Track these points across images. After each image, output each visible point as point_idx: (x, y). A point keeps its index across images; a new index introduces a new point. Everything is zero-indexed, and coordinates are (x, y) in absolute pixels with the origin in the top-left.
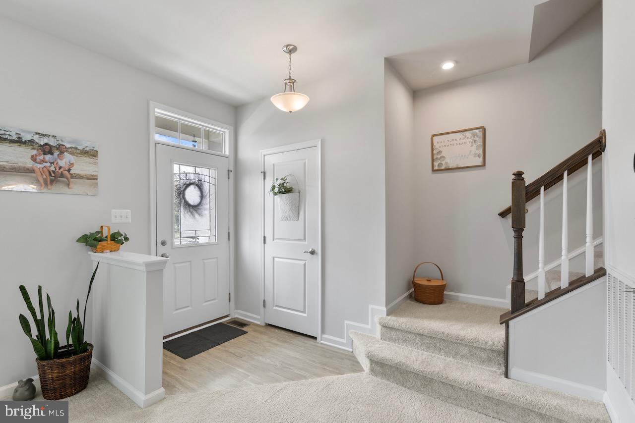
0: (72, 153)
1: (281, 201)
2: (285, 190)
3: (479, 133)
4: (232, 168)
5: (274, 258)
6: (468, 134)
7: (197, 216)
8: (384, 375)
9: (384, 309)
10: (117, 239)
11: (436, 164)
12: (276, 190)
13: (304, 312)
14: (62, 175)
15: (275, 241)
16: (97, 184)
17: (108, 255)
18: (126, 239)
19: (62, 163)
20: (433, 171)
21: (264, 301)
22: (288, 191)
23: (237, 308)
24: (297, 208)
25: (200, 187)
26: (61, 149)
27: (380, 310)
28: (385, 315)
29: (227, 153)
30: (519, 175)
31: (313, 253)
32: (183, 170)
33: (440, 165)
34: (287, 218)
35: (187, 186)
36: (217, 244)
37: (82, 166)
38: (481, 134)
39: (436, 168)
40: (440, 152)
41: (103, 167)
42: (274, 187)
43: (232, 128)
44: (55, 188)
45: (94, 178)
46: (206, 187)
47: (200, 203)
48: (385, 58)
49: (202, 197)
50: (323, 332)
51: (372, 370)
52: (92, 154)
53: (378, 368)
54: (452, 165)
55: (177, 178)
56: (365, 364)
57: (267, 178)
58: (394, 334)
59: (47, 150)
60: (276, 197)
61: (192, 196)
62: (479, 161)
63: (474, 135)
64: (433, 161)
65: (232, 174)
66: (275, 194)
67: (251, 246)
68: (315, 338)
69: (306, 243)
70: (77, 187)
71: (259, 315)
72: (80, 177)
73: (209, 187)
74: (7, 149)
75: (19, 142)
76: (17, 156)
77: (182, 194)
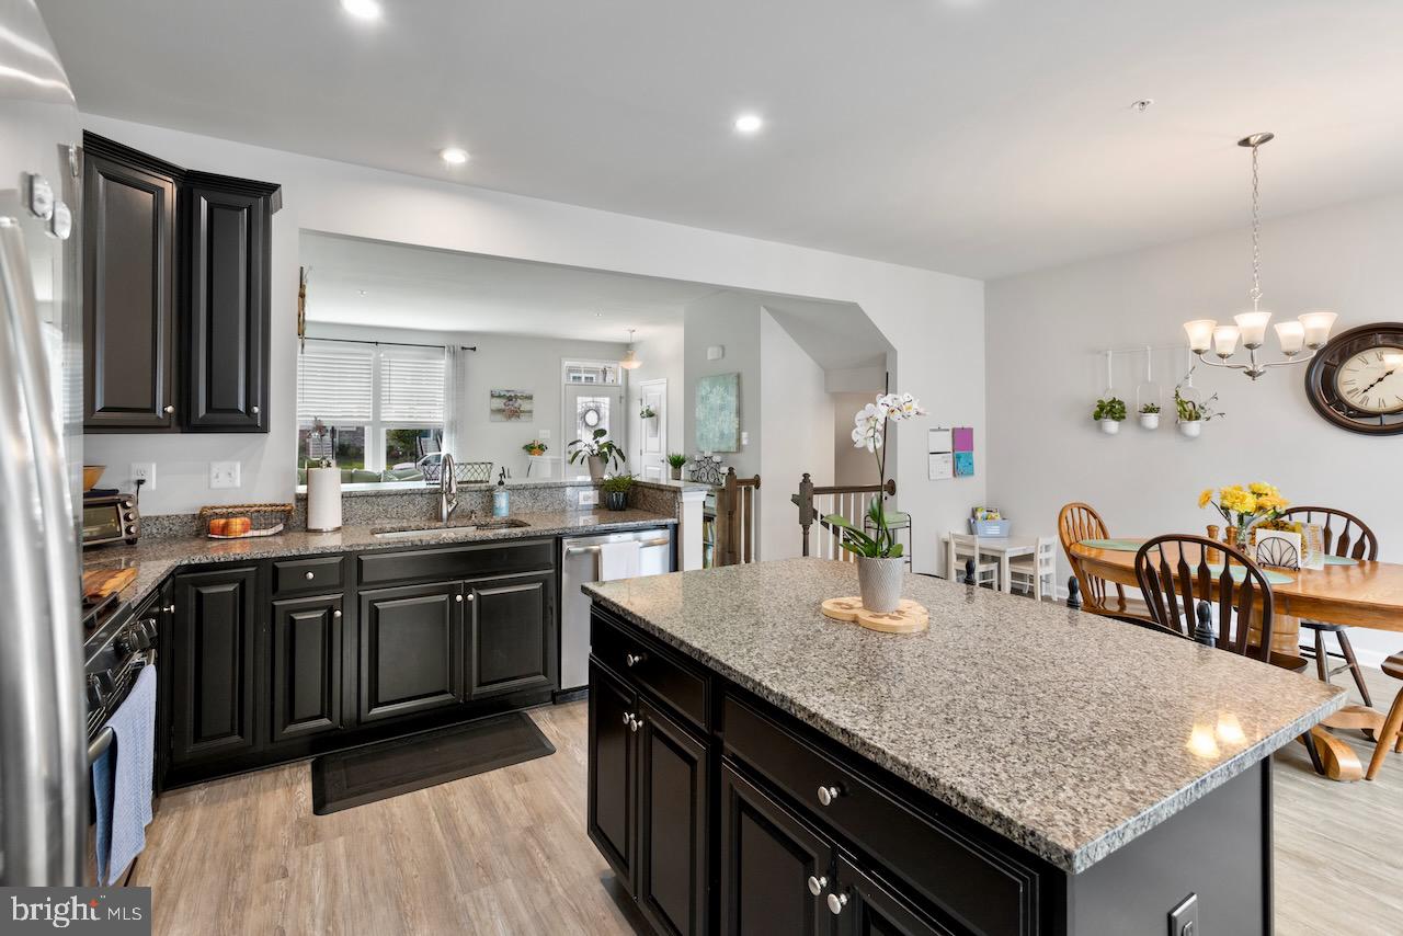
0: (521, 399)
1: (647, 421)
4: (623, 394)
10: (542, 448)
14: (517, 412)
15: (646, 453)
16: (532, 415)
17: (536, 456)
18: (546, 448)
19: (517, 405)
22: (651, 415)
24: (656, 427)
25: (597, 412)
26: (516, 397)
29: (620, 384)
31: (663, 461)
32: (585, 401)
34: (652, 435)
35: (588, 411)
37: (525, 406)
41: (537, 405)
42: (643, 412)
44: (515, 419)
45: (530, 412)
46: (602, 411)
47: (597, 424)
49: (599, 419)
52: (530, 398)
55: (579, 407)
57: (643, 404)
59: (510, 399)
60: (643, 420)
61: (591, 418)
65: (623, 401)
66: (643, 417)
67: (635, 458)
69: (661, 454)
70: (523, 417)
72: (524, 412)
73: (605, 411)
74: (494, 400)
75: (500, 396)
76: (499, 403)
77: (584, 417)
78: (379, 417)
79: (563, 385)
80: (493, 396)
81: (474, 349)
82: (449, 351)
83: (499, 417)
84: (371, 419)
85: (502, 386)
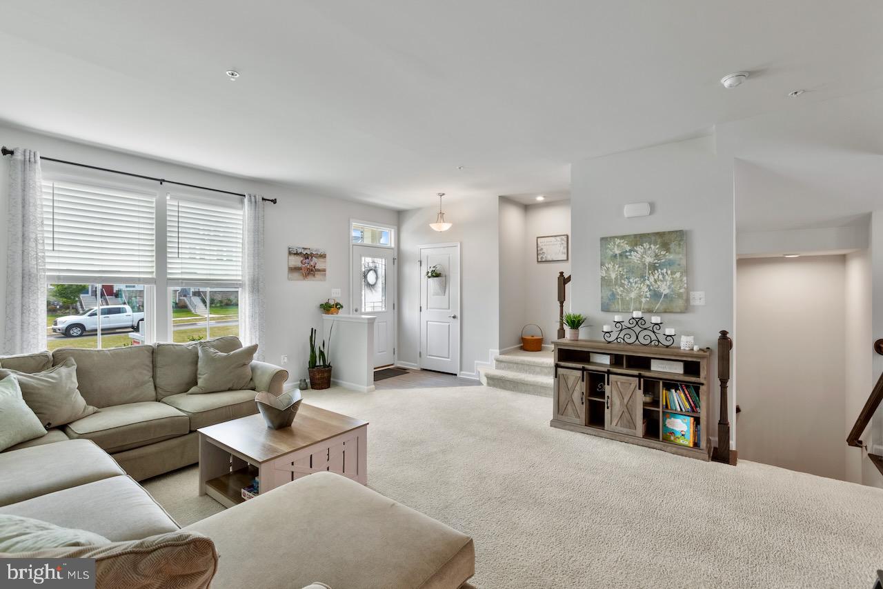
0: (316, 257)
1: (433, 282)
2: (436, 275)
3: (565, 238)
4: (396, 257)
5: (427, 322)
6: (558, 238)
7: (373, 291)
8: (494, 386)
9: (498, 351)
10: (338, 306)
11: (539, 257)
12: (430, 274)
13: (448, 358)
14: (312, 270)
15: (429, 310)
16: (325, 274)
18: (342, 307)
19: (312, 263)
20: (538, 261)
21: (420, 353)
22: (438, 275)
23: (399, 359)
24: (444, 287)
25: (376, 272)
26: (311, 255)
27: (495, 351)
28: (498, 354)
29: (393, 246)
30: (562, 273)
31: (454, 317)
32: (367, 261)
33: (542, 258)
34: (437, 294)
35: (369, 271)
36: (386, 312)
38: (565, 239)
39: (539, 260)
40: (542, 249)
41: (328, 264)
42: (428, 272)
43: (396, 227)
44: (310, 277)
45: (324, 270)
46: (379, 272)
47: (376, 283)
48: (500, 197)
49: (377, 278)
50: (461, 370)
51: (489, 384)
52: (323, 256)
53: (491, 382)
54: (549, 258)
55: (363, 266)
56: (484, 380)
57: (423, 265)
58: (502, 365)
59: (307, 256)
60: (430, 280)
61: (371, 277)
62: (564, 257)
63: (562, 240)
64: (538, 255)
65: (396, 261)
66: (429, 277)
67: (411, 314)
68: (456, 375)
69: (450, 311)
71: (416, 363)
72: (319, 270)
73: (381, 271)
74: (293, 258)
75: (297, 254)
76: (296, 261)
77: (365, 277)
78: (166, 273)
79: (351, 244)
80: (290, 253)
81: (274, 201)
82: (250, 201)
83: (296, 275)
84: (154, 276)
85: (300, 243)
